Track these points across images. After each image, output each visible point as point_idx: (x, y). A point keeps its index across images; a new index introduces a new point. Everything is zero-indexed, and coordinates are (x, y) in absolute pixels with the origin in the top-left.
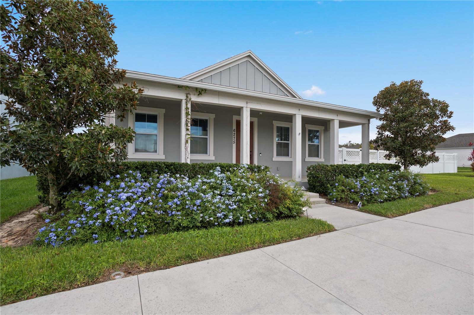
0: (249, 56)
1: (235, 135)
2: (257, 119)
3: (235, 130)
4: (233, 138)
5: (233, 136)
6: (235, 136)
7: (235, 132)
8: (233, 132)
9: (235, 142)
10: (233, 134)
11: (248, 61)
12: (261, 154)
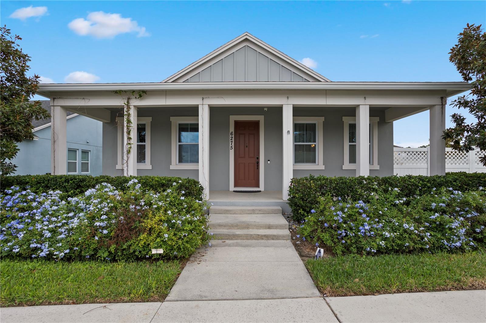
0: (246, 40)
1: (233, 139)
2: (263, 116)
3: (233, 133)
4: (230, 143)
5: (230, 141)
6: (233, 141)
7: (233, 136)
8: (231, 136)
9: (233, 147)
10: (230, 139)
11: (246, 47)
12: (269, 162)
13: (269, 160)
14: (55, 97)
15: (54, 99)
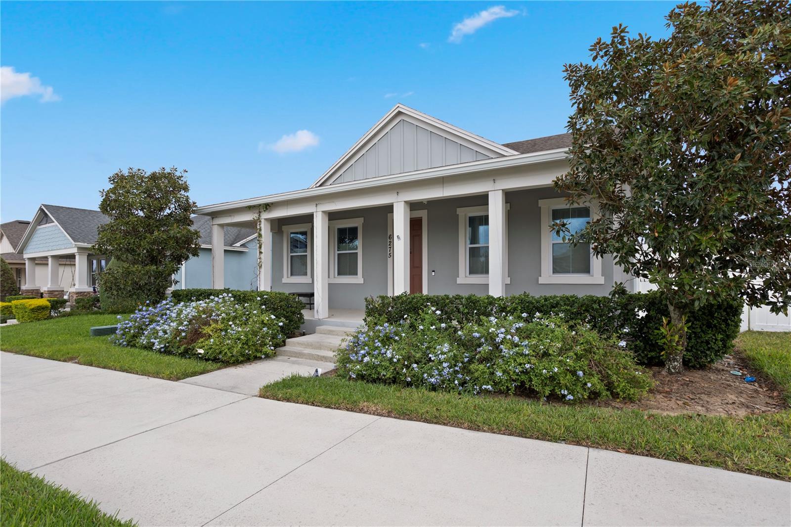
0: (401, 113)
2: (426, 211)
5: (388, 247)
6: (392, 246)
7: (392, 240)
8: (389, 240)
9: (392, 254)
11: (402, 121)
12: (433, 273)
13: (434, 271)
14: (214, 217)
15: (213, 218)
